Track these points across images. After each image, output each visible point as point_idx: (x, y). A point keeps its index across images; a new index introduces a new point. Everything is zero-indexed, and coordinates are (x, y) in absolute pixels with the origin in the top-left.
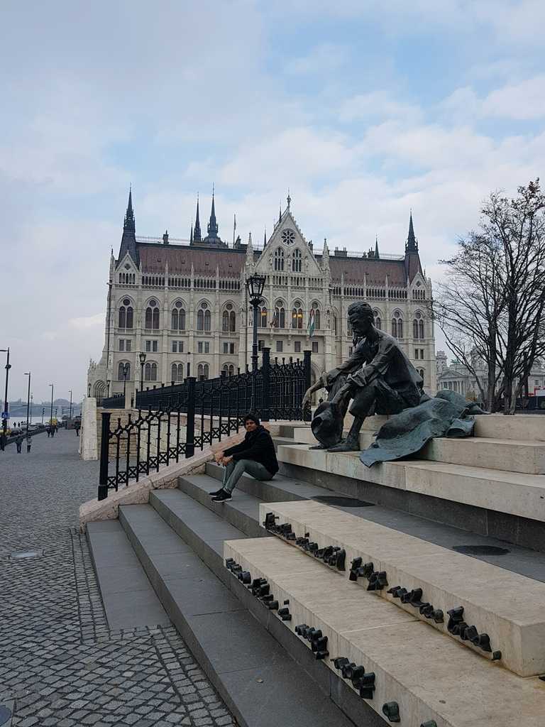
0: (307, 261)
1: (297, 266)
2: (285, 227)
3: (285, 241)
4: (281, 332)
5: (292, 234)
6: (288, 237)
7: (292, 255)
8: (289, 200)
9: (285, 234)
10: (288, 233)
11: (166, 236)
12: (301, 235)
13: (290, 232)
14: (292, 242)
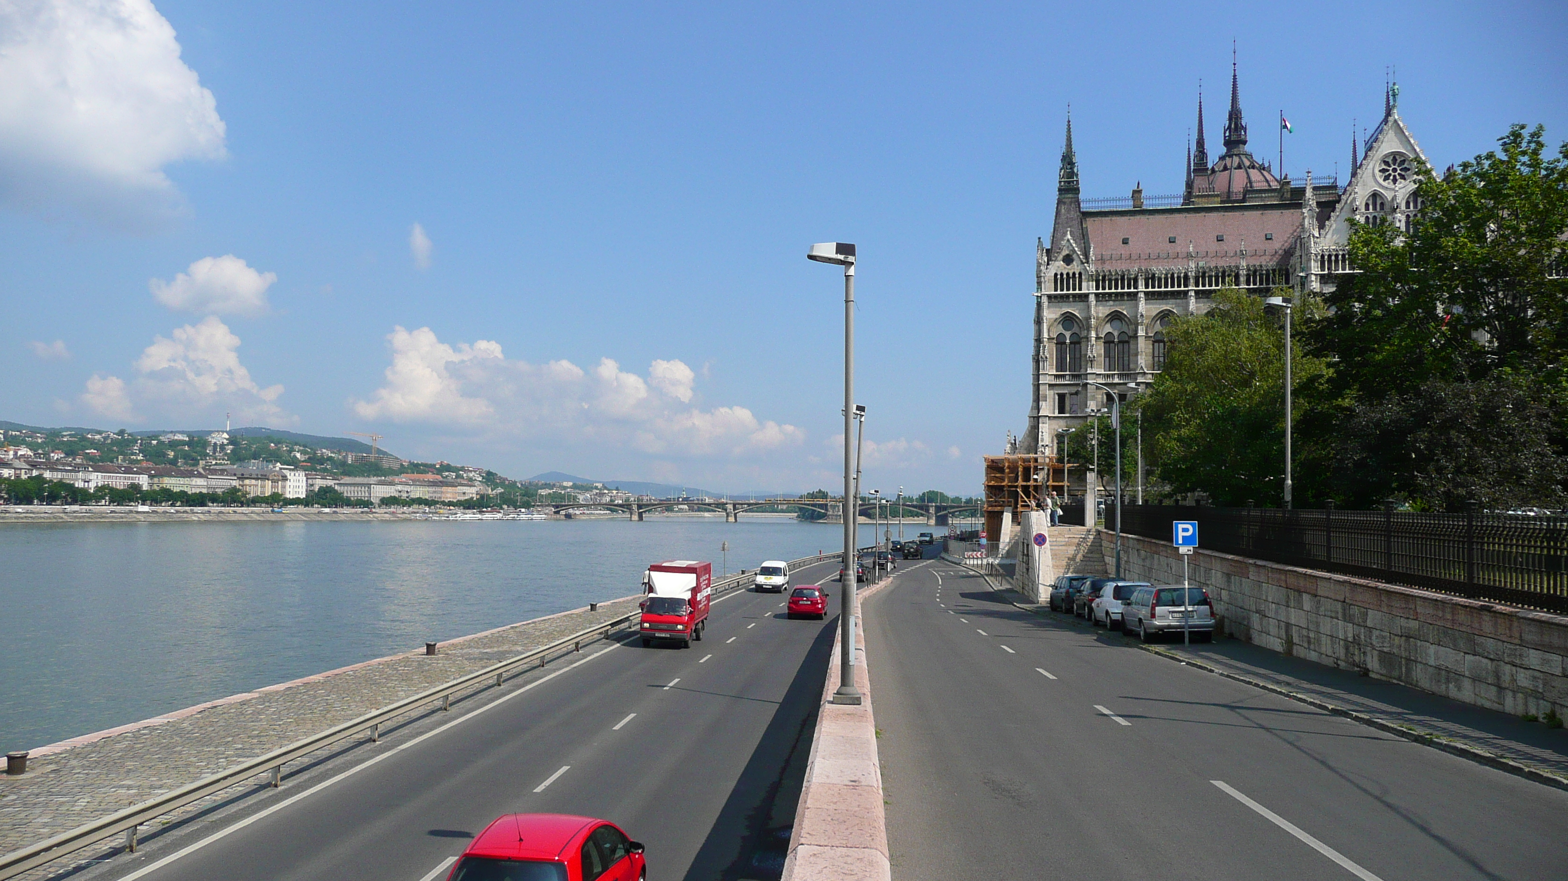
2: (1386, 149)
3: (1386, 178)
5: (1403, 162)
6: (1395, 170)
7: (1403, 207)
9: (1386, 163)
10: (1395, 160)
11: (1137, 193)
13: (1397, 157)
14: (1405, 179)
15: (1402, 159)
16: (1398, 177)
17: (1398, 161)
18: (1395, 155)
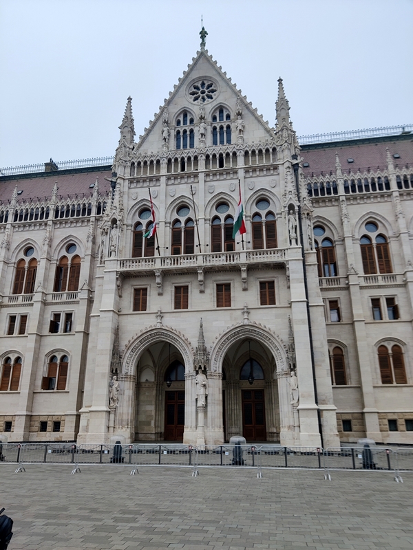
0: (240, 121)
1: (221, 133)
2: (195, 75)
3: (196, 99)
4: (185, 264)
5: (210, 86)
6: (203, 92)
7: (209, 119)
8: (203, 34)
9: (196, 87)
10: (203, 84)
12: (227, 82)
13: (205, 82)
14: (212, 98)
15: (210, 83)
16: (206, 97)
17: (206, 85)
18: (203, 80)
